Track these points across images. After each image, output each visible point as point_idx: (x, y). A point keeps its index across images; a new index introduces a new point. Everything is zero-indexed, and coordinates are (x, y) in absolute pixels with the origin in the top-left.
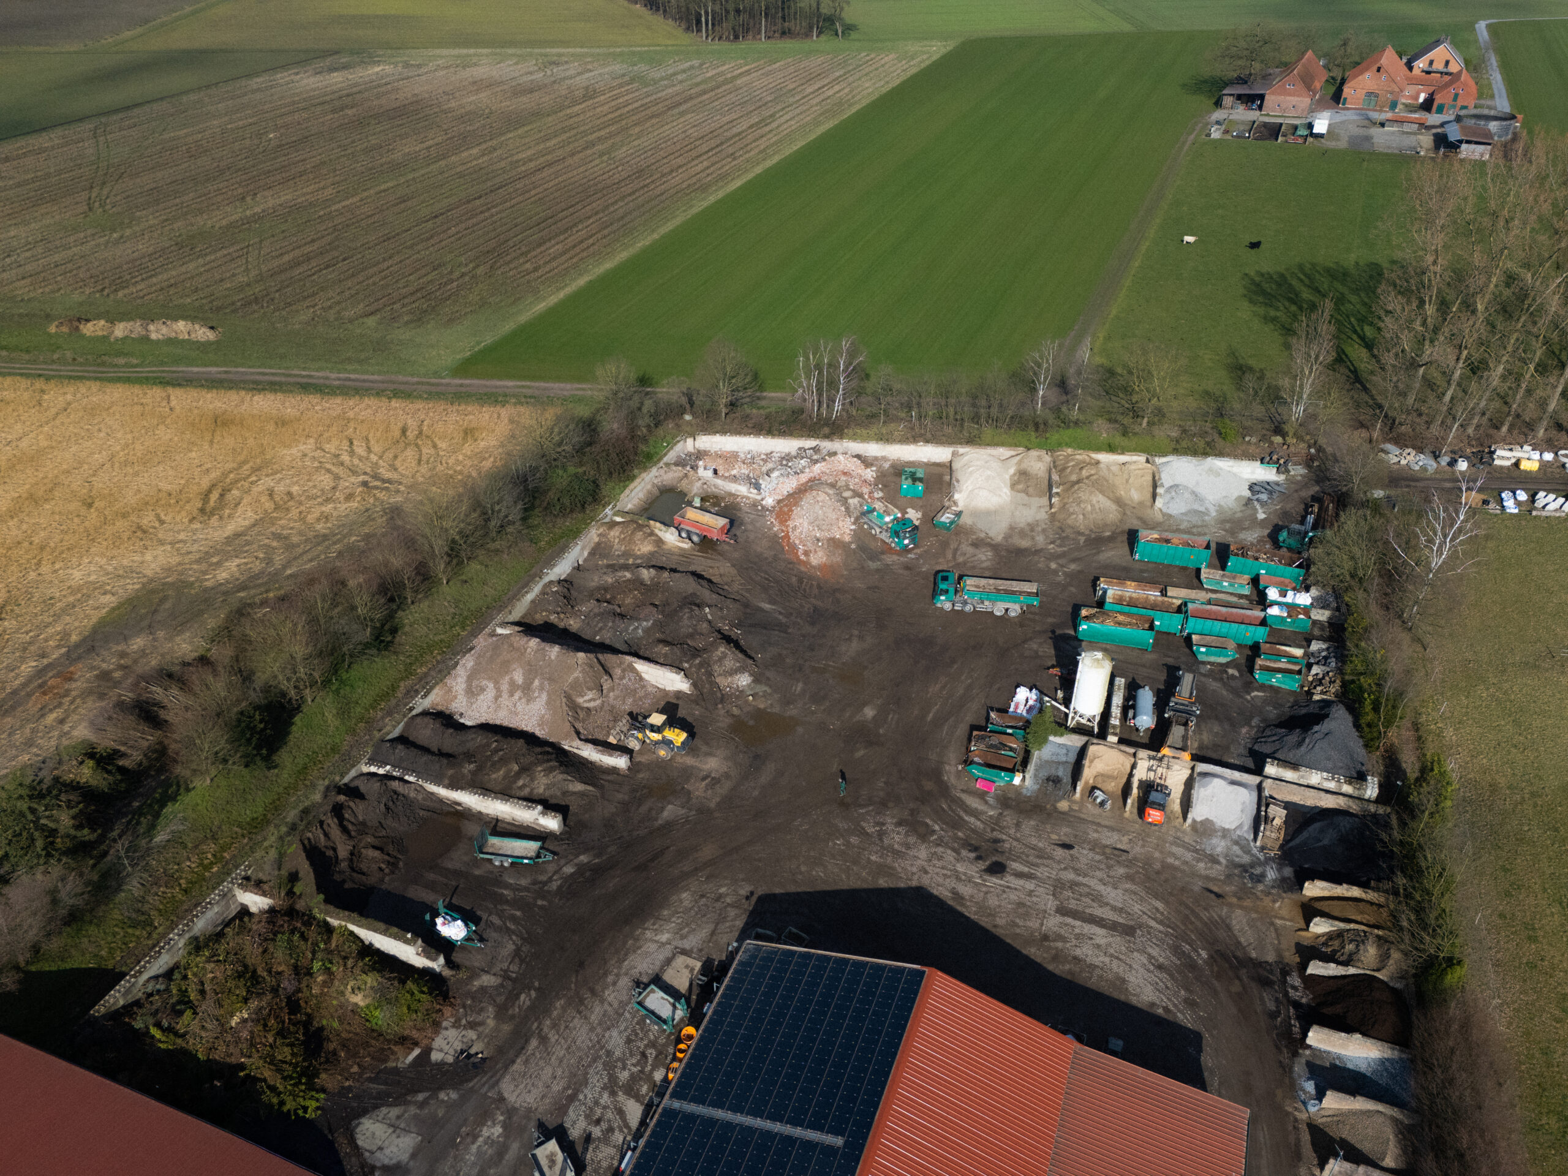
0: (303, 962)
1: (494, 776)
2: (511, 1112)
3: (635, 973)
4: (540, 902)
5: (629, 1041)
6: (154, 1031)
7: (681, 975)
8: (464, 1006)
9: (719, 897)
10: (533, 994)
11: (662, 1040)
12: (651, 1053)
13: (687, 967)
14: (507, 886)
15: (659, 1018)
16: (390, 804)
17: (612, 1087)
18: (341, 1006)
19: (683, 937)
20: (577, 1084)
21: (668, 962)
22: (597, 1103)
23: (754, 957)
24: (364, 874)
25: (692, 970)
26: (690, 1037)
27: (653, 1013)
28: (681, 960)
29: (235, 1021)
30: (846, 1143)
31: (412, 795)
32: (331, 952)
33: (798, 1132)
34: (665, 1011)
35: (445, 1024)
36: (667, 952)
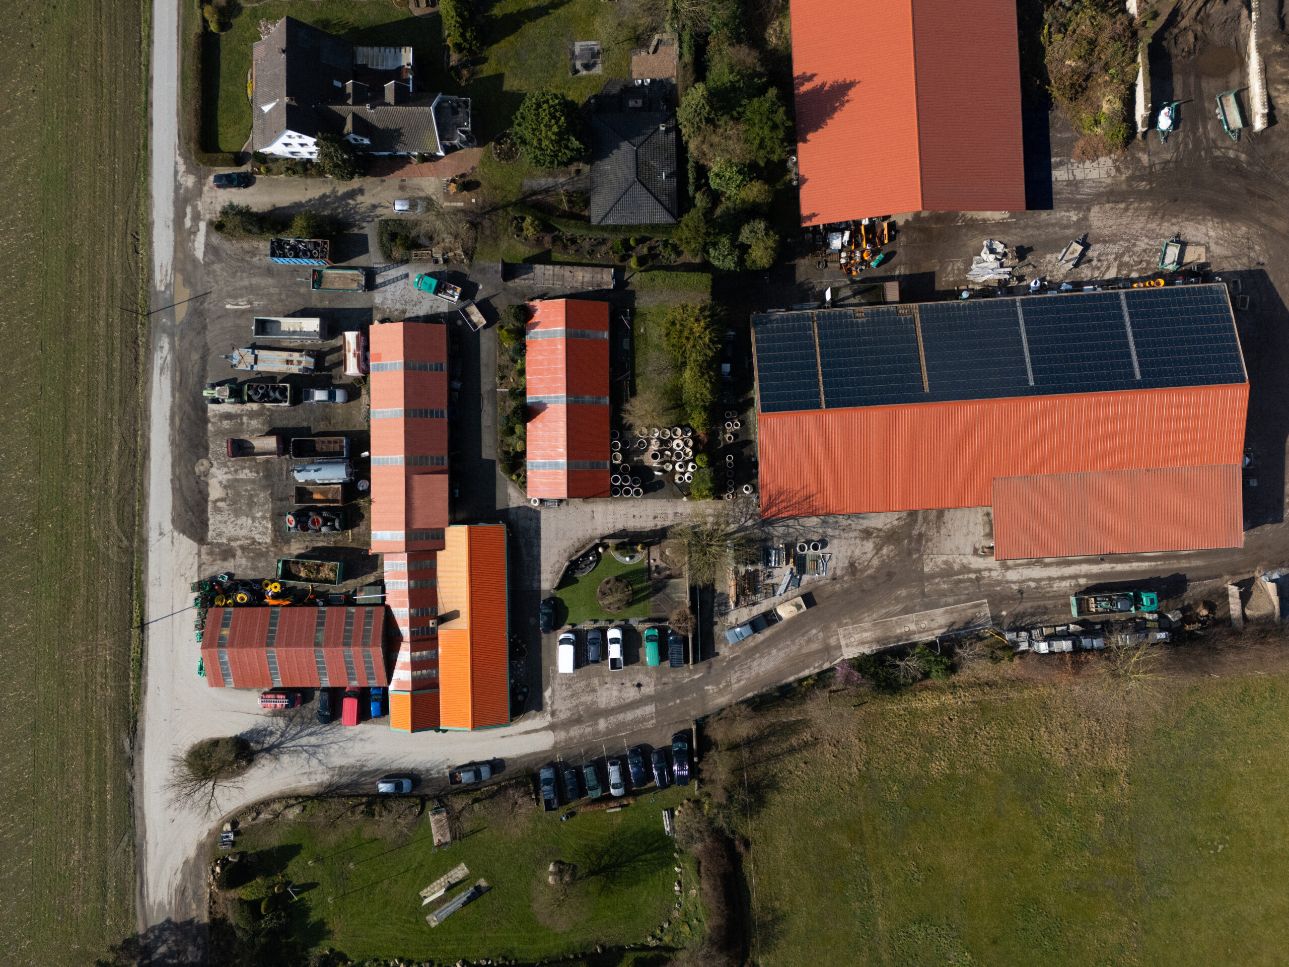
0: (1111, 64)
1: (1278, 67)
2: (1085, 218)
3: (1184, 230)
4: (1203, 153)
5: (1145, 251)
6: (1046, 27)
7: (1194, 255)
8: (1126, 158)
9: (1251, 248)
10: (1148, 187)
11: (1152, 266)
12: (1144, 265)
13: (1199, 255)
14: (1205, 128)
15: (1164, 258)
16: (1229, 20)
17: (1118, 257)
18: (1098, 98)
19: (1217, 243)
20: (1112, 239)
21: (1198, 244)
22: (1107, 255)
23: (1217, 292)
24: (1176, 43)
25: (1199, 259)
26: (1158, 284)
27: (1165, 254)
28: (1202, 250)
29: (1068, 62)
30: (1138, 381)
31: (1243, 26)
32: (1123, 71)
33: (1134, 357)
34: (1168, 260)
35: (1112, 155)
36: (1203, 240)
